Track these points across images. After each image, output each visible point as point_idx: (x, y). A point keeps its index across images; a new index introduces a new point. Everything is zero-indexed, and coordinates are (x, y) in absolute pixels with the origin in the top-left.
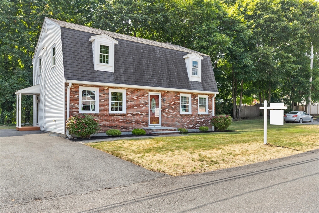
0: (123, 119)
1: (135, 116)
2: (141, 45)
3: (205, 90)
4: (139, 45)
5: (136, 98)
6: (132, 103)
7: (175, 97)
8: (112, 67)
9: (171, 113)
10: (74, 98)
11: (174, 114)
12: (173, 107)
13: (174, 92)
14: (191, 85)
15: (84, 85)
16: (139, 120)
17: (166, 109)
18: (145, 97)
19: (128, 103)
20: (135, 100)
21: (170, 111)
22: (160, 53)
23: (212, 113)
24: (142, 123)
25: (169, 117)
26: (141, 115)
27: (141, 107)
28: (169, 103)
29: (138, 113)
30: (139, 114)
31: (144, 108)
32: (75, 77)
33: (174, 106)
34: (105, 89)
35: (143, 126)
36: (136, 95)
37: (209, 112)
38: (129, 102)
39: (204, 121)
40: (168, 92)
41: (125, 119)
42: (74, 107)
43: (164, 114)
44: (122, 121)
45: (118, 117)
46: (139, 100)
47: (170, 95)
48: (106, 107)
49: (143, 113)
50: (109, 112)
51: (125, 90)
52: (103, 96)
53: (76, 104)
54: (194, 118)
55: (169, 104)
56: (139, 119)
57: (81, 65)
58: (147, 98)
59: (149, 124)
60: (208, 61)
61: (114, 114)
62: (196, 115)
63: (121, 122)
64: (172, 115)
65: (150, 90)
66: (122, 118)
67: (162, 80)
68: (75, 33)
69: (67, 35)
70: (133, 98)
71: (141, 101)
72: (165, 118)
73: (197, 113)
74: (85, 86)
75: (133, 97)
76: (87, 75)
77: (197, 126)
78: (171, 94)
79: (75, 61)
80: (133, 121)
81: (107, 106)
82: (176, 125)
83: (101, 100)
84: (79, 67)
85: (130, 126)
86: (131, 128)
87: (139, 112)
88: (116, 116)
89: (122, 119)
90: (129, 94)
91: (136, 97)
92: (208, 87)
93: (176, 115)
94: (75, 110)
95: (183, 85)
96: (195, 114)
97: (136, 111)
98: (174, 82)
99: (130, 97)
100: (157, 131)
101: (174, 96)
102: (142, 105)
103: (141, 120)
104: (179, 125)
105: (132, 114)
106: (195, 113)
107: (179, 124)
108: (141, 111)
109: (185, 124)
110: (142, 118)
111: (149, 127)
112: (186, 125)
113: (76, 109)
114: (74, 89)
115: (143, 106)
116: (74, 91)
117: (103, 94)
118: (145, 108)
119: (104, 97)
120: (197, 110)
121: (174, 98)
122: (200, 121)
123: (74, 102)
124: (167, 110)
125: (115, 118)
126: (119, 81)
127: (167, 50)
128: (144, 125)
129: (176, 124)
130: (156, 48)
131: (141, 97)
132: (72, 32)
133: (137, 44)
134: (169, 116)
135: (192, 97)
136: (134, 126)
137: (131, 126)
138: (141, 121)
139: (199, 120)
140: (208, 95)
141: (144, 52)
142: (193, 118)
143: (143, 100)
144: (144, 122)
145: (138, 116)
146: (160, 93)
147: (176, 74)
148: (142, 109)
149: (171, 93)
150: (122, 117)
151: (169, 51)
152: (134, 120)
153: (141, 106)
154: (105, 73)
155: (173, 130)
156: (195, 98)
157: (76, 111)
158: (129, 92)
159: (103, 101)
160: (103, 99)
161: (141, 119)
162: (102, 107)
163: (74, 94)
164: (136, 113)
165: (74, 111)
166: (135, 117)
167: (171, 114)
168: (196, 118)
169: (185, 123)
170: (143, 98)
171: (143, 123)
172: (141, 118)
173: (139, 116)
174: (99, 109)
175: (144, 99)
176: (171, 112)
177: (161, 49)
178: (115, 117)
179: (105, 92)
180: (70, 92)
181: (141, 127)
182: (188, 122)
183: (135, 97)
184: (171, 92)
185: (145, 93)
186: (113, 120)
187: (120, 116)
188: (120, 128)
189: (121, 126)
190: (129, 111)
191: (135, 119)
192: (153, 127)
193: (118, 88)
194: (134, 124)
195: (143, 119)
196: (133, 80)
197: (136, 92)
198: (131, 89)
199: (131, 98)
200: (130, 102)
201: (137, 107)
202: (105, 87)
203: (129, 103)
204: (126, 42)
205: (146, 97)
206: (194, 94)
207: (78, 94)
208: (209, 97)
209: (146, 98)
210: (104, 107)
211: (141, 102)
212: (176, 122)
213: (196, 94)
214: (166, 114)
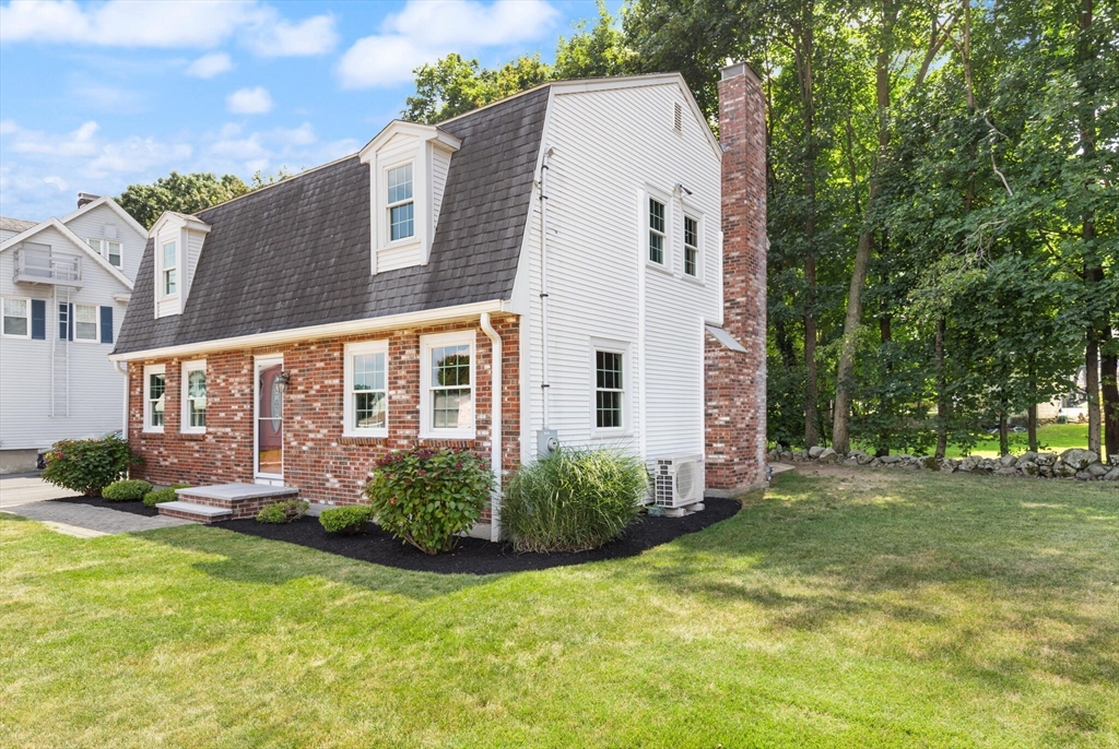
0: (200, 451)
1: (220, 441)
5: (223, 384)
6: (216, 400)
7: (322, 364)
9: (310, 431)
10: (136, 396)
11: (319, 436)
12: (317, 405)
13: (323, 342)
14: (373, 296)
16: (230, 457)
17: (297, 414)
18: (242, 375)
20: (221, 388)
21: (306, 422)
24: (235, 465)
25: (304, 448)
26: (232, 438)
27: (234, 410)
28: (303, 392)
29: (228, 433)
30: (230, 437)
31: (239, 416)
33: (319, 404)
34: (172, 366)
35: (239, 477)
36: (224, 373)
37: (479, 425)
40: (304, 345)
42: (134, 418)
43: (290, 436)
44: (197, 458)
45: (193, 444)
46: (231, 387)
47: (307, 358)
48: (173, 415)
49: (237, 434)
50: (180, 430)
51: (205, 361)
52: (170, 384)
53: (136, 409)
55: (302, 396)
56: (229, 453)
59: (256, 473)
62: (405, 442)
63: (195, 461)
64: (313, 440)
65: (258, 351)
66: (197, 448)
70: (218, 384)
71: (233, 392)
72: (293, 452)
75: (218, 381)
76: (142, 336)
78: (311, 352)
82: (328, 485)
87: (228, 430)
88: (189, 440)
89: (198, 451)
90: (210, 370)
91: (224, 381)
92: (456, 282)
93: (327, 441)
94: (136, 425)
95: (341, 301)
96: (399, 437)
97: (224, 426)
98: (314, 299)
99: (213, 381)
101: (321, 361)
102: (236, 403)
103: (234, 457)
104: (337, 486)
105: (215, 435)
106: (400, 432)
107: (336, 480)
108: (233, 426)
109: (358, 483)
110: (235, 449)
111: (257, 482)
112: (362, 488)
113: (136, 422)
114: (135, 374)
115: (237, 407)
116: (135, 380)
117: (171, 381)
120: (409, 417)
121: (318, 369)
123: (135, 406)
124: (298, 418)
126: (183, 336)
128: (239, 472)
129: (328, 480)
131: (233, 376)
134: (304, 444)
135: (390, 355)
143: (238, 387)
144: (240, 465)
145: (227, 444)
146: (282, 355)
148: (235, 418)
149: (313, 348)
150: (197, 445)
152: (219, 456)
153: (233, 407)
156: (403, 358)
157: (136, 429)
158: (211, 366)
160: (170, 395)
161: (234, 453)
163: (135, 387)
164: (223, 433)
166: (221, 444)
167: (311, 436)
169: (357, 478)
170: (237, 379)
171: (239, 469)
172: (232, 449)
173: (229, 442)
175: (239, 383)
176: (312, 427)
178: (187, 444)
179: (172, 373)
183: (221, 380)
184: (312, 344)
185: (243, 363)
186: (184, 455)
187: (192, 440)
190: (210, 426)
191: (221, 452)
192: (267, 483)
193: (193, 357)
194: (219, 468)
195: (238, 452)
197: (223, 361)
198: (215, 355)
199: (214, 384)
200: (212, 396)
201: (224, 411)
202: (172, 360)
203: (211, 401)
205: (248, 375)
206: (400, 334)
207: (141, 387)
208: (478, 340)
209: (246, 379)
211: (234, 395)
212: (327, 472)
213: (406, 333)
214: (295, 435)
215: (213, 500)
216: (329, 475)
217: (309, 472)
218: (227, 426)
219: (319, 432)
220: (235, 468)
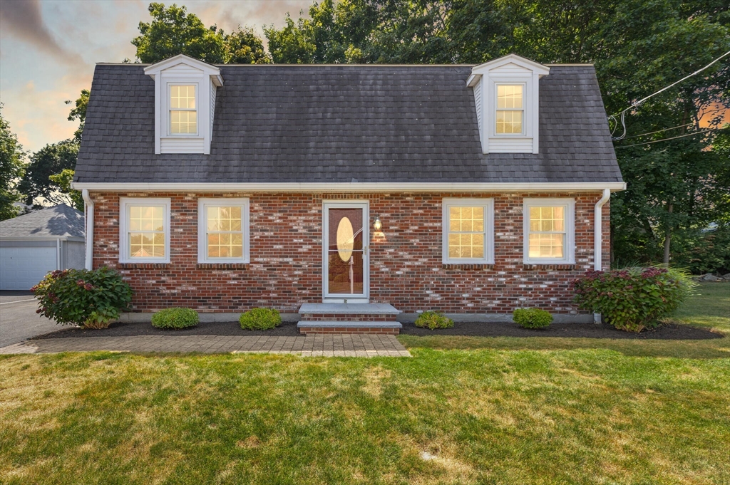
0: (240, 279)
1: (275, 270)
2: (312, 72)
4: (305, 73)
5: (278, 221)
6: (266, 234)
7: (421, 211)
8: (202, 141)
9: (407, 260)
10: (106, 227)
11: (416, 263)
12: (415, 241)
13: (419, 196)
14: (490, 168)
15: (130, 195)
16: (291, 282)
17: (388, 247)
18: (310, 215)
19: (255, 233)
20: (276, 224)
21: (401, 253)
22: (375, 84)
23: (593, 260)
24: (299, 289)
25: (398, 273)
26: (294, 266)
27: (296, 243)
28: (396, 231)
29: (288, 263)
30: (291, 266)
31: (305, 248)
33: (418, 241)
34: (186, 201)
35: (304, 298)
36: (280, 212)
37: (578, 256)
38: (257, 231)
39: (550, 286)
40: (397, 195)
41: (244, 279)
42: (105, 249)
43: (379, 264)
44: (234, 285)
45: (224, 272)
46: (291, 224)
48: (189, 246)
49: (301, 263)
50: (197, 260)
51: (248, 199)
52: (181, 217)
53: (109, 240)
54: (504, 276)
55: (397, 234)
56: (290, 279)
57: (125, 144)
58: (317, 218)
59: (326, 294)
60: (583, 82)
61: (208, 264)
62: (513, 267)
63: (231, 287)
64: (408, 266)
65: (326, 196)
66: (234, 276)
67: (371, 162)
68: (129, 72)
69: (105, 82)
70: (271, 221)
71: (295, 228)
72: (384, 276)
73: (516, 260)
74: (134, 197)
75: (270, 218)
77: (517, 302)
78: (407, 202)
79: (110, 138)
80: (271, 285)
81: (191, 244)
82: (427, 299)
83: (176, 230)
84: (118, 150)
85: (260, 298)
86: (265, 304)
87: (289, 260)
88: (218, 269)
89: (234, 279)
90: (256, 208)
91: (280, 218)
92: (567, 168)
93: (426, 268)
94: (108, 256)
95: (452, 168)
96: (508, 263)
97: (281, 257)
98: (418, 162)
99: (261, 218)
101: (420, 208)
102: (301, 237)
103: (296, 283)
104: (439, 299)
105: (266, 264)
106: (508, 260)
107: (437, 295)
108: (297, 256)
109: (465, 295)
110: (299, 275)
112: (468, 299)
113: (109, 253)
114: (105, 205)
115: (302, 241)
116: (106, 211)
117: (182, 214)
118: (310, 247)
119: (182, 220)
120: (517, 250)
121: (417, 214)
122: (530, 286)
123: (105, 237)
124: (392, 250)
125: (215, 275)
126: (221, 175)
127: (404, 72)
128: (305, 294)
129: (428, 295)
130: (362, 72)
131: (295, 215)
132: (120, 72)
133: (299, 72)
134: (398, 270)
135: (495, 209)
136: (274, 298)
137: (264, 298)
138: (295, 285)
139: (525, 283)
140: (575, 195)
141: (318, 90)
142: (500, 276)
143: (304, 224)
144: (305, 289)
145: (286, 272)
146: (367, 201)
147: (428, 137)
148: (300, 250)
149: (408, 199)
150: (234, 273)
151: (412, 74)
152: (273, 282)
153: (295, 241)
154: (183, 157)
155: (384, 317)
156: (510, 211)
157: (110, 259)
158: (257, 205)
159: (181, 230)
160: (181, 227)
161: (297, 279)
162: (178, 247)
163: (105, 217)
164: (280, 262)
165: (106, 259)
166: (277, 272)
167: (407, 263)
168: (516, 276)
169: (464, 292)
170: (303, 218)
171: (304, 292)
172: (295, 276)
173: (289, 270)
174: (171, 253)
175: (305, 221)
176: (407, 256)
177: (380, 72)
178: (214, 272)
179: (186, 208)
180: (95, 214)
181: (295, 302)
182: (479, 289)
183: (276, 217)
184: (408, 195)
185: (310, 204)
186: (210, 282)
187: (228, 269)
188: (229, 301)
189: (234, 298)
190: (257, 257)
191: (277, 279)
192: (342, 301)
193: (225, 195)
194: (274, 292)
195: (303, 278)
196: (265, 169)
197: (278, 202)
198: (265, 195)
199: (263, 220)
200: (261, 231)
201: (281, 244)
202: (186, 195)
203: (257, 235)
204: (264, 72)
205: (315, 215)
206: (504, 196)
207: (116, 218)
208: (576, 205)
209: (312, 218)
210: (182, 247)
211: (297, 230)
212: (428, 289)
213: (513, 195)
214: (385, 263)
215: (366, 315)
216: (428, 292)
217: (405, 290)
218: (287, 257)
219: (417, 260)
220: (300, 291)
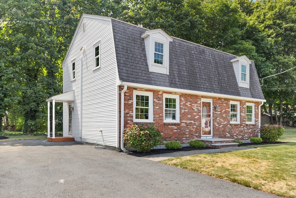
0: (177, 129)
1: (188, 125)
2: (192, 45)
3: (253, 97)
4: (190, 45)
5: (189, 106)
6: (186, 111)
7: (225, 105)
8: (166, 69)
9: (222, 122)
10: (128, 104)
11: (225, 123)
12: (224, 115)
13: (226, 99)
14: (241, 92)
15: (138, 89)
16: (193, 130)
17: (218, 117)
18: (198, 104)
19: (183, 110)
20: (188, 107)
21: (221, 120)
22: (209, 55)
23: (258, 123)
24: (195, 133)
25: (220, 127)
26: (194, 124)
27: (194, 115)
28: (220, 111)
29: (192, 123)
30: (193, 124)
31: (197, 117)
32: (130, 78)
33: (225, 115)
34: (159, 94)
35: (196, 137)
36: (190, 102)
37: (256, 121)
38: (183, 109)
39: (251, 131)
40: (220, 99)
41: (179, 129)
42: (128, 115)
43: (216, 123)
44: (176, 132)
45: (173, 126)
46: (193, 107)
47: (221, 102)
48: (161, 115)
49: (196, 123)
50: (163, 121)
51: (179, 96)
52: (158, 102)
53: (130, 111)
54: (243, 128)
55: (220, 113)
56: (192, 129)
57: (135, 65)
58: (200, 105)
59: (202, 135)
60: (253, 66)
61: (168, 123)
63: (175, 133)
64: (223, 124)
65: (203, 97)
66: (176, 128)
67: (215, 86)
68: (127, 27)
69: (118, 29)
70: (187, 105)
71: (194, 109)
72: (217, 128)
73: (245, 122)
74: (140, 90)
75: (187, 104)
76: (142, 77)
77: (245, 136)
78: (222, 101)
79: (129, 60)
80: (187, 132)
81: (161, 114)
82: (227, 136)
83: (156, 107)
84: (133, 67)
85: (183, 137)
86: (185, 140)
87: (192, 121)
88: (171, 125)
89: (176, 129)
90: (182, 100)
91: (190, 104)
92: (255, 94)
93: (226, 125)
94: (129, 118)
95: (233, 91)
96: (243, 124)
97: (190, 120)
98: (225, 87)
99: (184, 104)
100: (215, 143)
101: (225, 104)
102: (196, 113)
103: (194, 131)
104: (229, 136)
105: (186, 123)
106: (243, 122)
107: (229, 134)
108: (195, 120)
109: (235, 134)
110: (195, 128)
111: (202, 138)
112: (235, 136)
113: (130, 117)
114: (128, 93)
115: (196, 114)
116: (128, 96)
117: (158, 100)
118: (198, 116)
119: (158, 103)
121: (224, 106)
122: (247, 131)
123: (128, 109)
124: (219, 118)
125: (170, 128)
126: (174, 85)
127: (216, 52)
128: (197, 135)
129: (227, 135)
130: (205, 49)
131: (194, 104)
132: (124, 26)
133: (188, 44)
134: (220, 126)
135: (240, 105)
136: (188, 137)
137: (185, 137)
138: (194, 132)
139: (247, 130)
140: (255, 103)
141: (195, 53)
142: (242, 128)
143: (197, 107)
144: (197, 133)
145: (192, 126)
146: (212, 100)
147: (226, 79)
148: (196, 118)
149: (223, 100)
150: (176, 127)
151: (217, 54)
152: (188, 131)
153: (194, 114)
154: (160, 75)
155: (231, 141)
156: (243, 106)
157: (130, 120)
158: (183, 98)
159: (158, 107)
160: (158, 106)
161: (194, 129)
162: (157, 115)
163: (128, 99)
164: (190, 123)
165: (128, 120)
166: (189, 126)
167: (222, 123)
168: (245, 128)
169: (234, 133)
170: (196, 105)
171: (196, 134)
172: (194, 128)
173: (193, 125)
174: (154, 118)
175: (197, 106)
176: (222, 121)
177: (210, 51)
178: (169, 126)
179: (159, 97)
180: (124, 97)
181: (194, 138)
182: (237, 132)
183: (188, 104)
184: (222, 99)
185: (198, 100)
186: (168, 131)
187: (174, 125)
188: (174, 139)
189: (175, 138)
190: (183, 120)
191: (189, 129)
192: (205, 138)
193: (172, 93)
194: (188, 135)
195: (196, 128)
196: (187, 84)
197: (189, 98)
198: (185, 95)
199: (185, 105)
200: (184, 109)
201: (190, 115)
202: (159, 92)
203: (183, 111)
204: (177, 41)
205: (199, 104)
206: (243, 101)
207: (133, 100)
208: (255, 106)
209: (198, 105)
210: (158, 115)
211: (194, 110)
212: (227, 132)
213: (244, 101)
214: (217, 123)
215: (227, 141)
216: (227, 133)
217: (222, 133)
218: (192, 120)
219: (224, 122)
220: (195, 134)
